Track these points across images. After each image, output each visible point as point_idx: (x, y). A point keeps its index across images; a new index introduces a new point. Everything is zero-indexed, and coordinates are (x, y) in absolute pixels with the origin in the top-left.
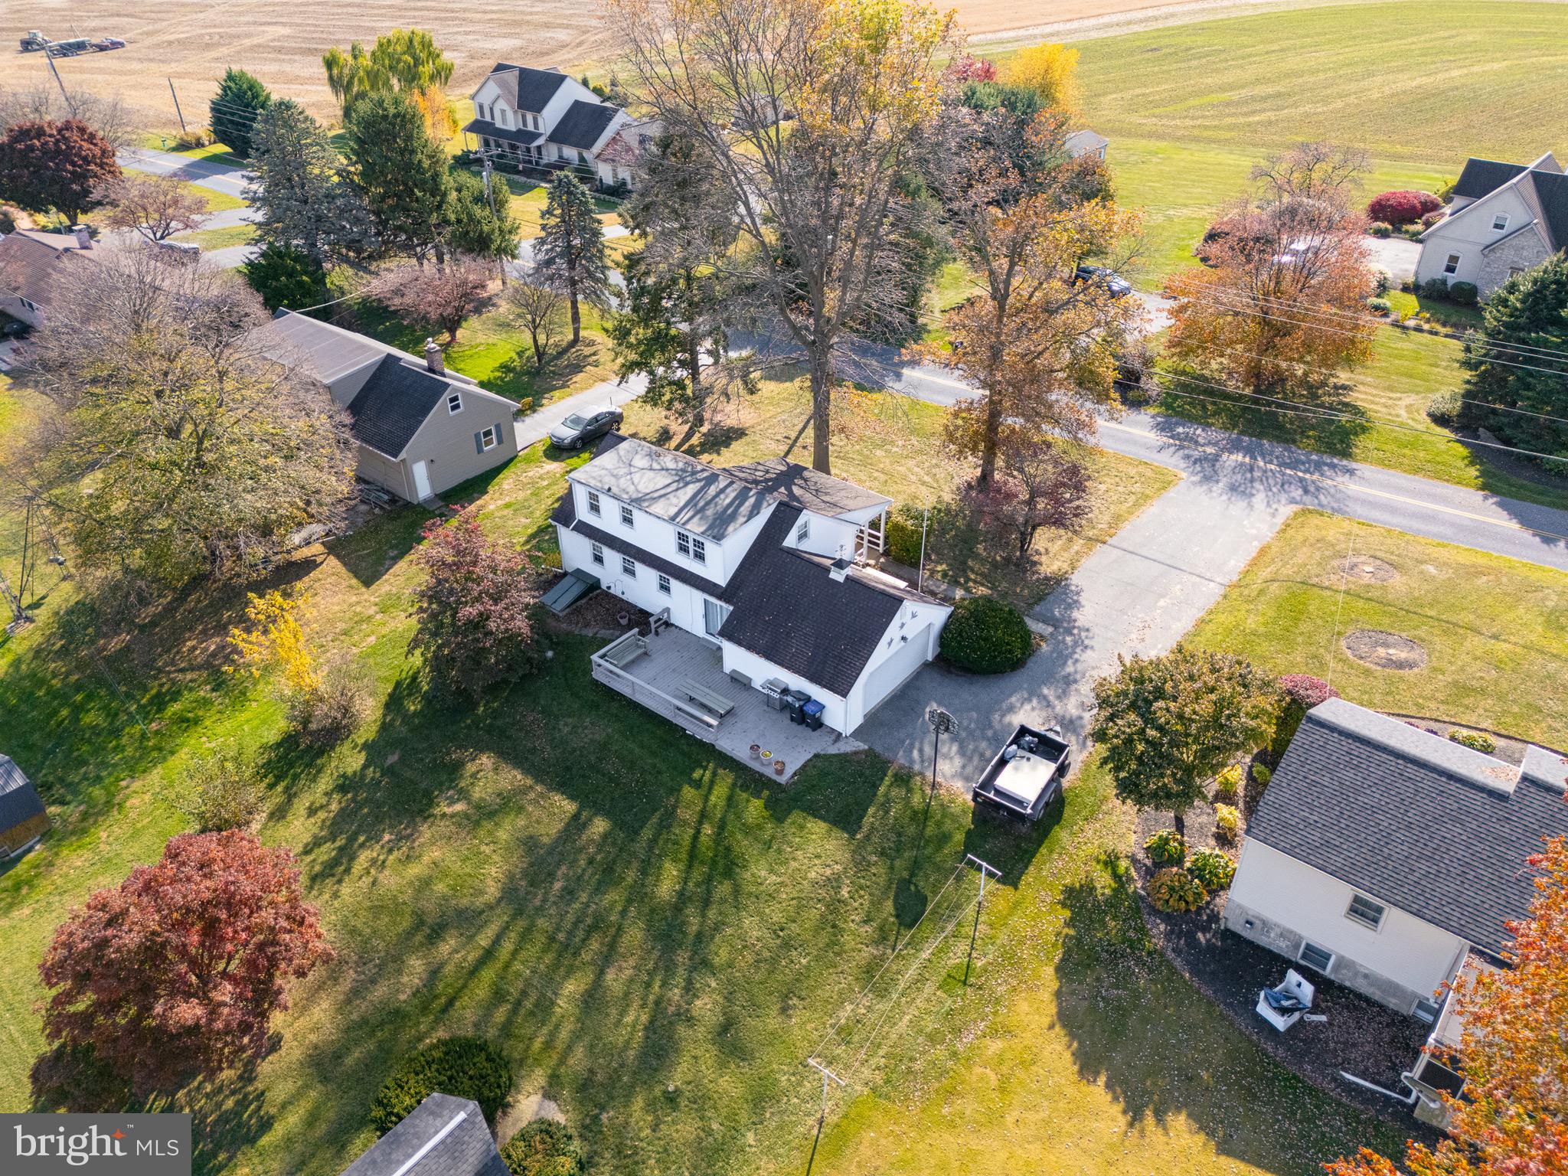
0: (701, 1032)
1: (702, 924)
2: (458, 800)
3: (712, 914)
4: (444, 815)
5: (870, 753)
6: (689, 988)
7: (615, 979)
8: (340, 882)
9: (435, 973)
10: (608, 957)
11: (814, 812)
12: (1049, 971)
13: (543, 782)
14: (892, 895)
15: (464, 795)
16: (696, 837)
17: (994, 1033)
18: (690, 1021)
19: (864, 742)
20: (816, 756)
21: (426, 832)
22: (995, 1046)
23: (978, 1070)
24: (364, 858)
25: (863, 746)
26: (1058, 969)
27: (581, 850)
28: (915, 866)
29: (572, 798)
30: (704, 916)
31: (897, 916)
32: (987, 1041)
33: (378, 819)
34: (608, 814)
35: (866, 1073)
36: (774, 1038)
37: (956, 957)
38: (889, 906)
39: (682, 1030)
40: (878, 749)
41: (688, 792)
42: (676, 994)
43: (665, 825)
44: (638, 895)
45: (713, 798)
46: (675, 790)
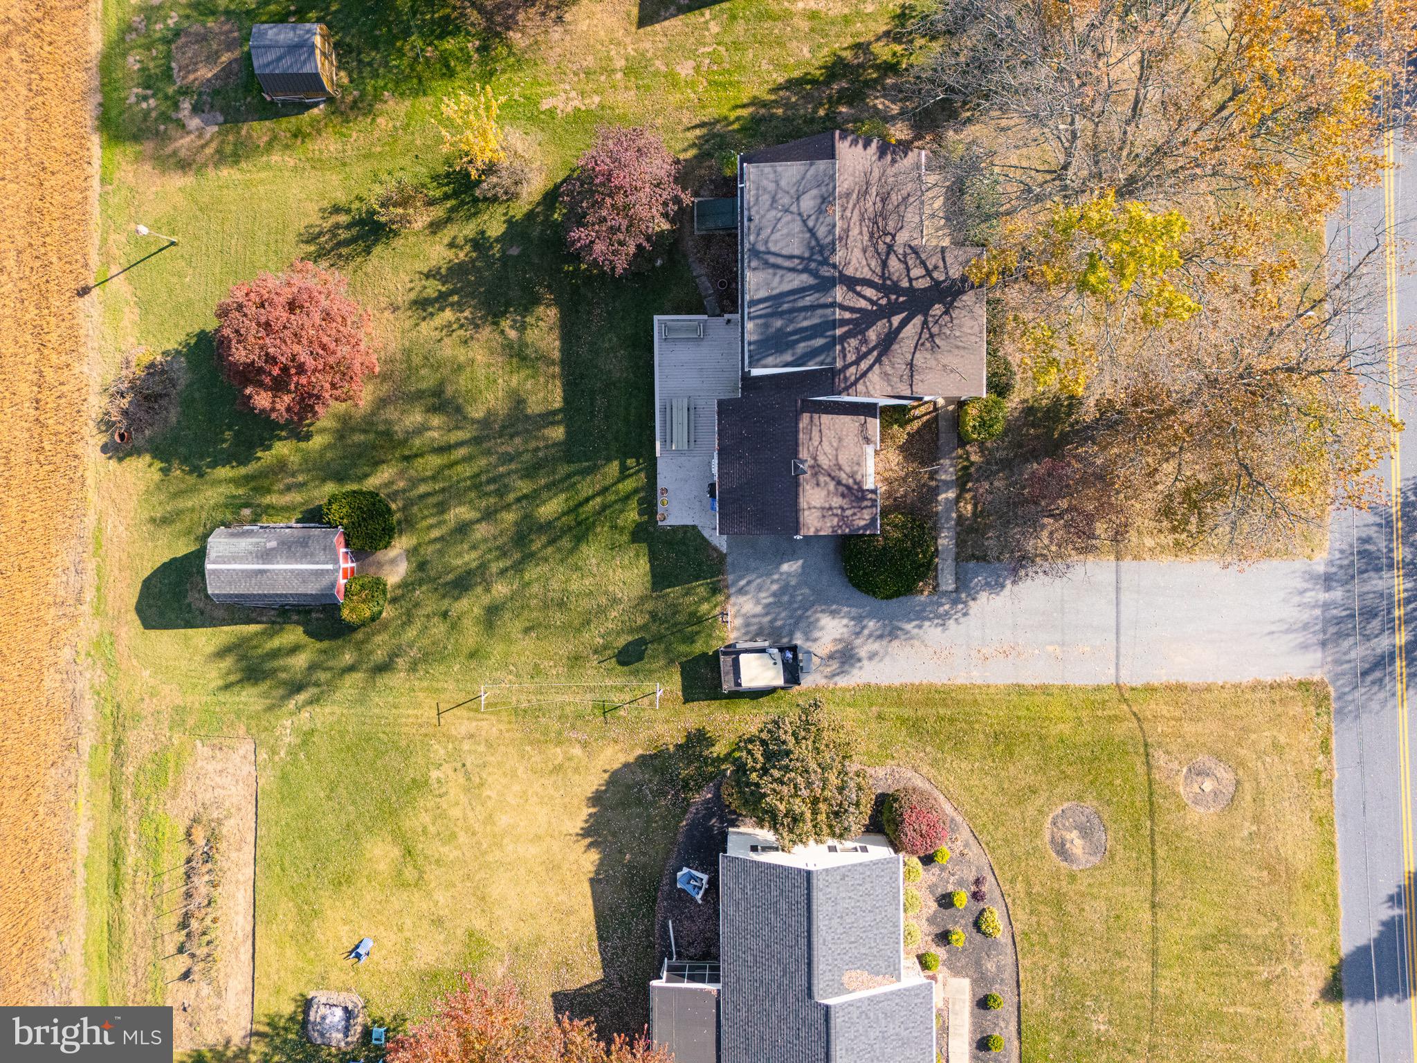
0: (486, 600)
1: (540, 550)
2: (517, 329)
3: (550, 550)
4: (502, 332)
5: (722, 557)
6: (503, 572)
7: (482, 531)
8: (424, 319)
9: (421, 430)
10: (488, 515)
11: (653, 558)
12: (639, 752)
13: (563, 369)
14: (630, 638)
15: (522, 328)
16: (587, 500)
17: (585, 745)
18: (488, 590)
19: (729, 546)
20: (694, 527)
21: (486, 332)
22: (577, 751)
23: (558, 750)
24: (448, 315)
25: (724, 549)
26: (642, 756)
27: (537, 438)
28: (659, 639)
29: (565, 399)
30: (544, 547)
31: (620, 652)
32: (578, 746)
33: (472, 295)
34: (568, 433)
35: (523, 697)
36: (508, 639)
37: (616, 698)
38: (622, 641)
39: (479, 589)
40: (729, 560)
41: (614, 468)
42: (495, 567)
43: (585, 472)
44: (533, 498)
45: (620, 486)
46: (609, 460)
